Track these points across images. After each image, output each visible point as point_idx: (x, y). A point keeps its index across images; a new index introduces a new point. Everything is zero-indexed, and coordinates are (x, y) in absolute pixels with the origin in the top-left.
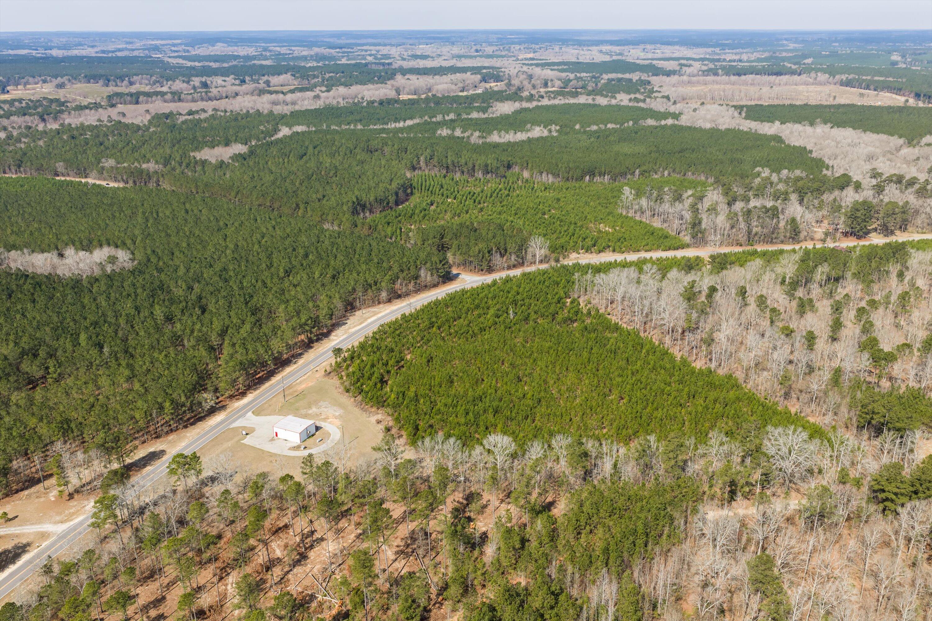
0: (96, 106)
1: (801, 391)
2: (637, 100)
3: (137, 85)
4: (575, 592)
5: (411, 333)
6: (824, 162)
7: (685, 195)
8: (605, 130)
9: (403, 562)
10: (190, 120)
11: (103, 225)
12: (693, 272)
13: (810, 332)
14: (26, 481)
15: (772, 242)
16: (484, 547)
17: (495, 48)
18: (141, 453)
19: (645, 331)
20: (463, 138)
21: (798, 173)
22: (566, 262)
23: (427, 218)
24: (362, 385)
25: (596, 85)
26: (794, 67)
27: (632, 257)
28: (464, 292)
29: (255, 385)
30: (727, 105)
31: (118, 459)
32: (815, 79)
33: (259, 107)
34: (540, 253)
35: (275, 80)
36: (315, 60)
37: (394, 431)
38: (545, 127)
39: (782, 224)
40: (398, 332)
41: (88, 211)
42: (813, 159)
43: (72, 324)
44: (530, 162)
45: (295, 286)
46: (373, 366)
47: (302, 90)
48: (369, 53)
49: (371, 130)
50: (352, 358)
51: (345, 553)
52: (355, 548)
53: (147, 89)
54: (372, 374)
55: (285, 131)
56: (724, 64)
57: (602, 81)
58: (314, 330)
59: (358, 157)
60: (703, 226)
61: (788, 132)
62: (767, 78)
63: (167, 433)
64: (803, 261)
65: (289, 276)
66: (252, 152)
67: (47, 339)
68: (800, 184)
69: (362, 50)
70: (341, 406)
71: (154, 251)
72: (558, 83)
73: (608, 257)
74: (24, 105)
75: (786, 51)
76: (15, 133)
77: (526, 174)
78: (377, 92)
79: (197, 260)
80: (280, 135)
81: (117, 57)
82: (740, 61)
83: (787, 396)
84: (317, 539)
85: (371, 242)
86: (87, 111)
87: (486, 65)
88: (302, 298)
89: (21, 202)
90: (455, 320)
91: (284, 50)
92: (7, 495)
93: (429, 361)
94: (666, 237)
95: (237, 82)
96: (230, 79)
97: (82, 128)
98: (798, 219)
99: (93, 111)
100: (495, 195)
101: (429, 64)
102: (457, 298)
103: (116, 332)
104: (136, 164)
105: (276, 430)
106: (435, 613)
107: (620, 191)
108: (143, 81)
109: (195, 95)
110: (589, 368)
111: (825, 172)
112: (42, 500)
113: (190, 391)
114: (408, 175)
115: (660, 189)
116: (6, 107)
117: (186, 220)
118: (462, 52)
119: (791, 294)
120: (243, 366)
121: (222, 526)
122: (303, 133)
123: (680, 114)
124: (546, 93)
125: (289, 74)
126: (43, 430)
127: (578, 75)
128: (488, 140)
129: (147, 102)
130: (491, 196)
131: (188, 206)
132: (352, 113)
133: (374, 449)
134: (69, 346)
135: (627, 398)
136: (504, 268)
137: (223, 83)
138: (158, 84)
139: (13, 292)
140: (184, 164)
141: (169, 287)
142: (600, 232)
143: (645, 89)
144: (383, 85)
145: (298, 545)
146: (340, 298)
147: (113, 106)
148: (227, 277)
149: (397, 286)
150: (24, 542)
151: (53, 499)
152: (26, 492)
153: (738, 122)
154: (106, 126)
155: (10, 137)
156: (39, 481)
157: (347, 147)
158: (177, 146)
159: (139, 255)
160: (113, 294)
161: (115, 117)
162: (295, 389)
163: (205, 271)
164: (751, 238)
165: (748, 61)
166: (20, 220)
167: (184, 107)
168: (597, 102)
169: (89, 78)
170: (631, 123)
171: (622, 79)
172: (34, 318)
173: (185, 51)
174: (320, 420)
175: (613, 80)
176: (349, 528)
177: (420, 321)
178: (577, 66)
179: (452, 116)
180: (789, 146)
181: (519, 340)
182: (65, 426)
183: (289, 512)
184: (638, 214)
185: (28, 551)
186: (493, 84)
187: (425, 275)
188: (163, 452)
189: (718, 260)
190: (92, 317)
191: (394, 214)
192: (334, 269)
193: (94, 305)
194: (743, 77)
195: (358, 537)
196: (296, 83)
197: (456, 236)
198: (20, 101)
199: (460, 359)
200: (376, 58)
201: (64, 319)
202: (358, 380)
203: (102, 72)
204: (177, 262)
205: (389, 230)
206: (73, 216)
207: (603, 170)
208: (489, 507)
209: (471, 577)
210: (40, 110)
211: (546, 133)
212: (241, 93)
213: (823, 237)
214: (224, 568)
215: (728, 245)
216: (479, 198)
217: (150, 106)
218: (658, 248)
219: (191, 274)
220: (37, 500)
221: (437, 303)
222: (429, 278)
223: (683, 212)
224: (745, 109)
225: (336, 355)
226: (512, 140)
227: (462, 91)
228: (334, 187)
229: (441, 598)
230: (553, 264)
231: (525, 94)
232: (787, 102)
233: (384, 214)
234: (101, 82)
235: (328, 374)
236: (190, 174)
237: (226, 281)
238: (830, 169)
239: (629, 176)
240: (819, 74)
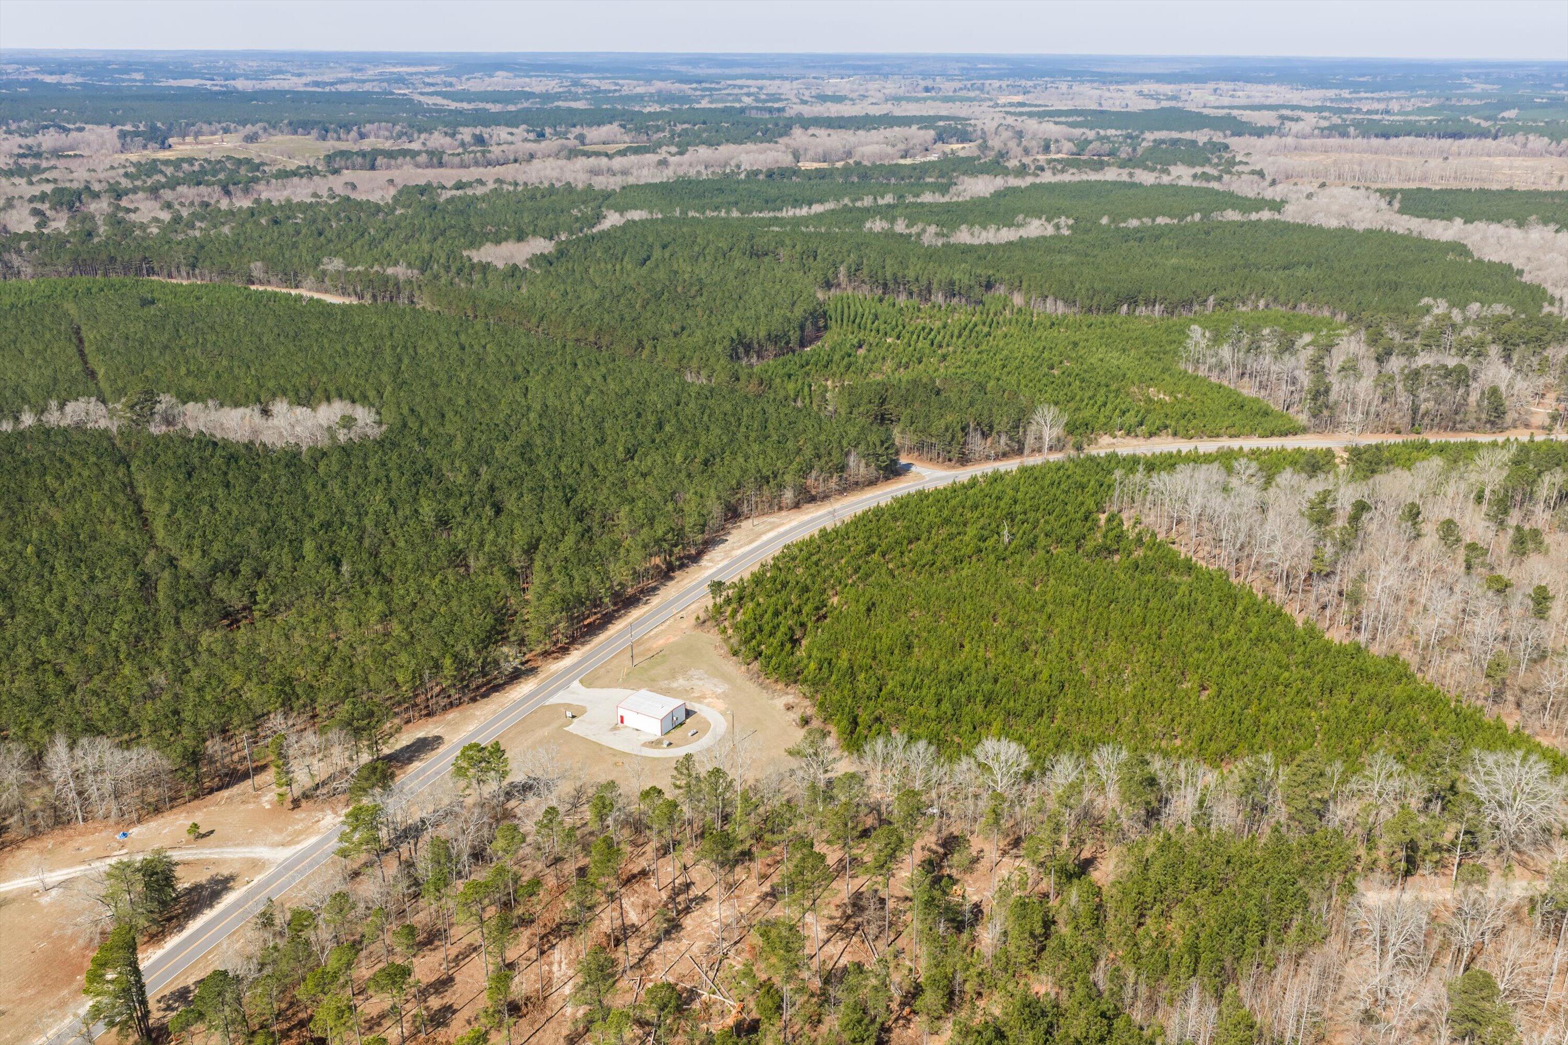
0: (310, 172)
1: (1525, 691)
2: (1206, 177)
3: (372, 139)
4: (1138, 1017)
5: (837, 560)
6: (1544, 291)
7: (1300, 343)
8: (1153, 228)
9: (841, 945)
10: (460, 198)
11: (330, 366)
12: (1321, 476)
13: (1539, 587)
14: (226, 775)
15: (1454, 429)
16: (978, 928)
17: (957, 85)
18: (405, 740)
19: (1238, 575)
20: (910, 235)
21: (1498, 309)
22: (1093, 451)
23: (852, 368)
24: (759, 645)
25: (1134, 150)
26: (1484, 124)
27: (1208, 446)
28: (922, 496)
29: (583, 636)
30: (1368, 188)
31: (370, 747)
32: (1525, 145)
33: (569, 177)
34: (1050, 434)
35: (594, 134)
36: (658, 102)
37: (816, 724)
38: (1049, 220)
39: (1473, 398)
40: (814, 558)
41: (305, 342)
42: (1525, 287)
43: (289, 524)
44: (1025, 278)
45: (644, 475)
46: (777, 614)
47: (637, 151)
48: (745, 90)
49: (754, 219)
50: (741, 598)
51: (745, 924)
52: (760, 917)
53: (388, 145)
54: (776, 627)
55: (612, 219)
56: (1358, 116)
57: (1144, 144)
58: (676, 550)
59: (737, 264)
60: (1333, 397)
61: (1477, 237)
62: (1436, 143)
63: (445, 709)
64: (1516, 463)
65: (632, 458)
66: (561, 253)
67: (253, 547)
68: (1506, 328)
69: (735, 86)
70: (725, 678)
71: (412, 410)
72: (1068, 146)
73: (1165, 445)
74: (196, 168)
75: (1473, 97)
76: (185, 213)
77: (1018, 299)
78: (762, 157)
79: (484, 427)
80: (606, 225)
81: (338, 93)
82: (1387, 112)
83: (1498, 697)
84: (696, 898)
85: (766, 406)
86: (296, 180)
87: (944, 113)
88: (657, 496)
89: (200, 325)
90: (910, 542)
91: (605, 85)
92: (196, 797)
93: (869, 610)
94: (1266, 414)
95: (532, 136)
96: (520, 131)
97: (289, 207)
98: (1503, 388)
99: (305, 180)
100: (966, 333)
101: (846, 110)
102: (912, 505)
103: (360, 540)
104: (376, 268)
105: (621, 712)
106: (898, 1035)
107: (1183, 332)
108: (382, 133)
109: (466, 157)
110: (1145, 633)
111: (1547, 309)
112: (251, 806)
113: (483, 641)
114: (820, 295)
115: (1256, 330)
116: (169, 171)
117: (462, 362)
118: (901, 92)
119: (1499, 521)
120: (566, 605)
121: (539, 866)
122: (643, 222)
123: (1283, 202)
124: (1049, 162)
125: (616, 124)
126: (251, 692)
127: (1102, 132)
128: (952, 240)
129: (388, 167)
130: (960, 336)
131: (463, 337)
132: (721, 191)
133: (790, 753)
134: (287, 560)
135: (1215, 687)
136: (988, 458)
137: (510, 138)
138: (404, 138)
139: (194, 469)
140: (454, 269)
141: (440, 470)
142: (1149, 400)
143: (1220, 158)
144: (772, 145)
145: (665, 905)
146: (719, 498)
147: (336, 172)
148: (533, 456)
149: (810, 482)
150: (226, 873)
151: (268, 807)
152: (226, 793)
153: (1387, 217)
154: (326, 204)
155: (177, 219)
156: (246, 776)
157: (718, 248)
158: (441, 239)
159: (390, 416)
160: (351, 478)
161: (340, 190)
162: (647, 645)
163: (498, 446)
164: (1416, 420)
165: (1400, 113)
166: (199, 354)
167: (448, 176)
168: (1136, 179)
169: (296, 127)
170: (1198, 216)
171: (1178, 140)
172: (230, 513)
173: (446, 84)
174: (692, 699)
175: (1163, 142)
176: (749, 882)
177: (850, 542)
178: (1099, 118)
179: (889, 199)
180: (1480, 261)
181: (1020, 583)
182: (287, 689)
183: (650, 849)
184: (1216, 372)
185: (231, 888)
186: (956, 146)
187: (857, 466)
188: (438, 740)
189: (1365, 456)
190: (320, 516)
191: (796, 359)
192: (707, 450)
193: (322, 495)
194: (1393, 141)
195: (764, 897)
196: (627, 140)
197: (906, 401)
198: (191, 161)
199: (921, 608)
200: (757, 100)
201: (279, 515)
202: (753, 636)
203: (314, 116)
204: (450, 429)
205: (791, 386)
206: (282, 350)
207: (1152, 296)
208: (983, 861)
209: (959, 977)
210: (222, 176)
211: (1050, 231)
212: (539, 154)
213: (1547, 422)
214: (546, 935)
215: (1377, 430)
216: (939, 338)
217: (394, 174)
218: (1252, 432)
219: (475, 450)
220: (242, 807)
221: (878, 513)
222: (862, 470)
223: (1297, 373)
224: (1399, 196)
225: (713, 592)
226: (993, 241)
227: (903, 157)
228: (700, 313)
229: (907, 1009)
230: (1073, 453)
231: (1013, 163)
232: (1475, 186)
233: (781, 359)
234: (315, 133)
235: (701, 623)
236: (463, 285)
237: (531, 463)
238: (1557, 304)
239: (1196, 308)
240: (1531, 137)
